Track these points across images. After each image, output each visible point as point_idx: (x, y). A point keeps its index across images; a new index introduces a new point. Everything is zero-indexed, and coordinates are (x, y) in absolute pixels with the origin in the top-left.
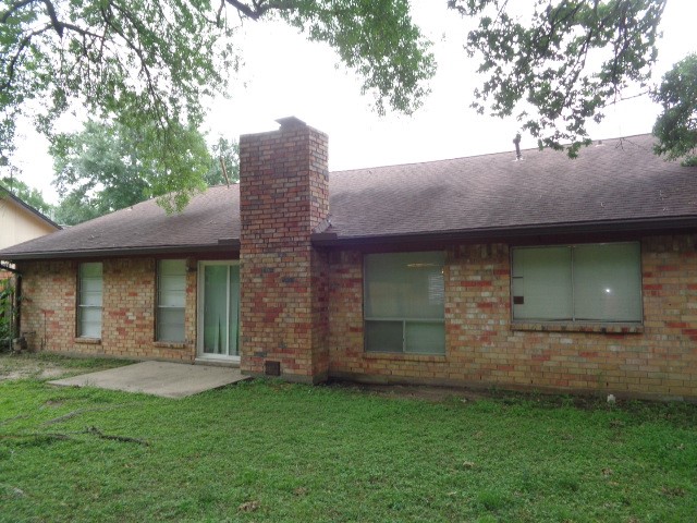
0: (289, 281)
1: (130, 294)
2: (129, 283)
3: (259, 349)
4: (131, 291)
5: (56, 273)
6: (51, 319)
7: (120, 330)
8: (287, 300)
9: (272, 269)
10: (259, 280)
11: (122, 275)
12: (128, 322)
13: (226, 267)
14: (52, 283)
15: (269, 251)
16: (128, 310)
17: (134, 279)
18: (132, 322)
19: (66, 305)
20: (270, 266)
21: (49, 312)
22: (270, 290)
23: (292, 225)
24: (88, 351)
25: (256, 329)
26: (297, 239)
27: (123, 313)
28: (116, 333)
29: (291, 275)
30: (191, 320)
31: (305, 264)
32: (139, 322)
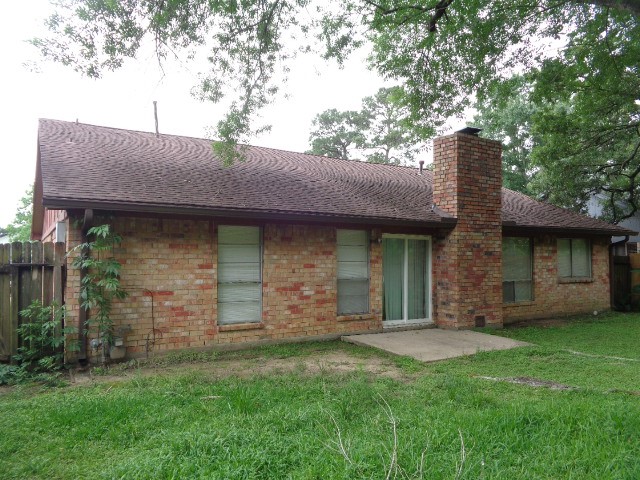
0: (489, 254)
1: (306, 266)
2: (305, 253)
3: (471, 308)
4: (307, 262)
5: (176, 236)
6: (167, 303)
7: (293, 308)
8: (488, 269)
9: (479, 245)
10: (470, 253)
11: (293, 244)
12: (303, 297)
13: (403, 240)
14: (165, 251)
15: (477, 231)
16: (303, 284)
17: (310, 249)
18: (308, 297)
19: (198, 282)
20: (477, 242)
21: (161, 293)
22: (478, 261)
23: (492, 212)
24: (243, 340)
25: (468, 293)
26: (494, 224)
27: (296, 287)
28: (288, 312)
29: (490, 250)
30: (377, 290)
31: (499, 242)
32: (319, 297)
